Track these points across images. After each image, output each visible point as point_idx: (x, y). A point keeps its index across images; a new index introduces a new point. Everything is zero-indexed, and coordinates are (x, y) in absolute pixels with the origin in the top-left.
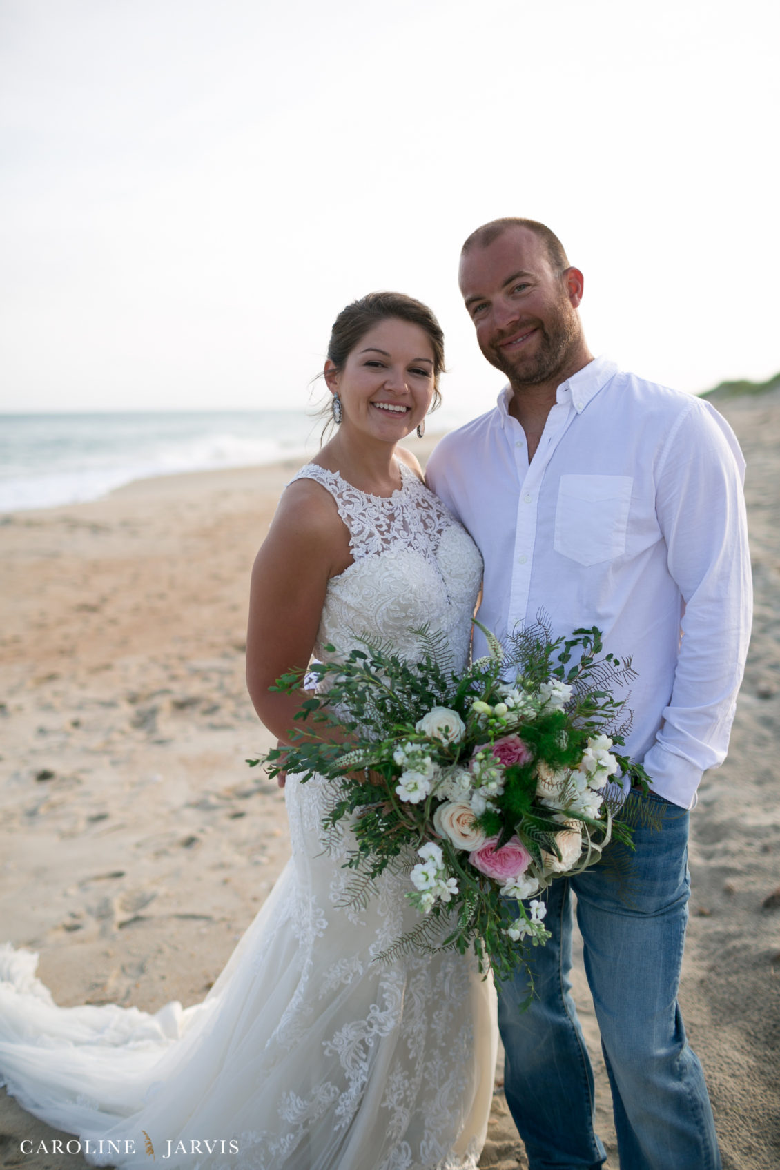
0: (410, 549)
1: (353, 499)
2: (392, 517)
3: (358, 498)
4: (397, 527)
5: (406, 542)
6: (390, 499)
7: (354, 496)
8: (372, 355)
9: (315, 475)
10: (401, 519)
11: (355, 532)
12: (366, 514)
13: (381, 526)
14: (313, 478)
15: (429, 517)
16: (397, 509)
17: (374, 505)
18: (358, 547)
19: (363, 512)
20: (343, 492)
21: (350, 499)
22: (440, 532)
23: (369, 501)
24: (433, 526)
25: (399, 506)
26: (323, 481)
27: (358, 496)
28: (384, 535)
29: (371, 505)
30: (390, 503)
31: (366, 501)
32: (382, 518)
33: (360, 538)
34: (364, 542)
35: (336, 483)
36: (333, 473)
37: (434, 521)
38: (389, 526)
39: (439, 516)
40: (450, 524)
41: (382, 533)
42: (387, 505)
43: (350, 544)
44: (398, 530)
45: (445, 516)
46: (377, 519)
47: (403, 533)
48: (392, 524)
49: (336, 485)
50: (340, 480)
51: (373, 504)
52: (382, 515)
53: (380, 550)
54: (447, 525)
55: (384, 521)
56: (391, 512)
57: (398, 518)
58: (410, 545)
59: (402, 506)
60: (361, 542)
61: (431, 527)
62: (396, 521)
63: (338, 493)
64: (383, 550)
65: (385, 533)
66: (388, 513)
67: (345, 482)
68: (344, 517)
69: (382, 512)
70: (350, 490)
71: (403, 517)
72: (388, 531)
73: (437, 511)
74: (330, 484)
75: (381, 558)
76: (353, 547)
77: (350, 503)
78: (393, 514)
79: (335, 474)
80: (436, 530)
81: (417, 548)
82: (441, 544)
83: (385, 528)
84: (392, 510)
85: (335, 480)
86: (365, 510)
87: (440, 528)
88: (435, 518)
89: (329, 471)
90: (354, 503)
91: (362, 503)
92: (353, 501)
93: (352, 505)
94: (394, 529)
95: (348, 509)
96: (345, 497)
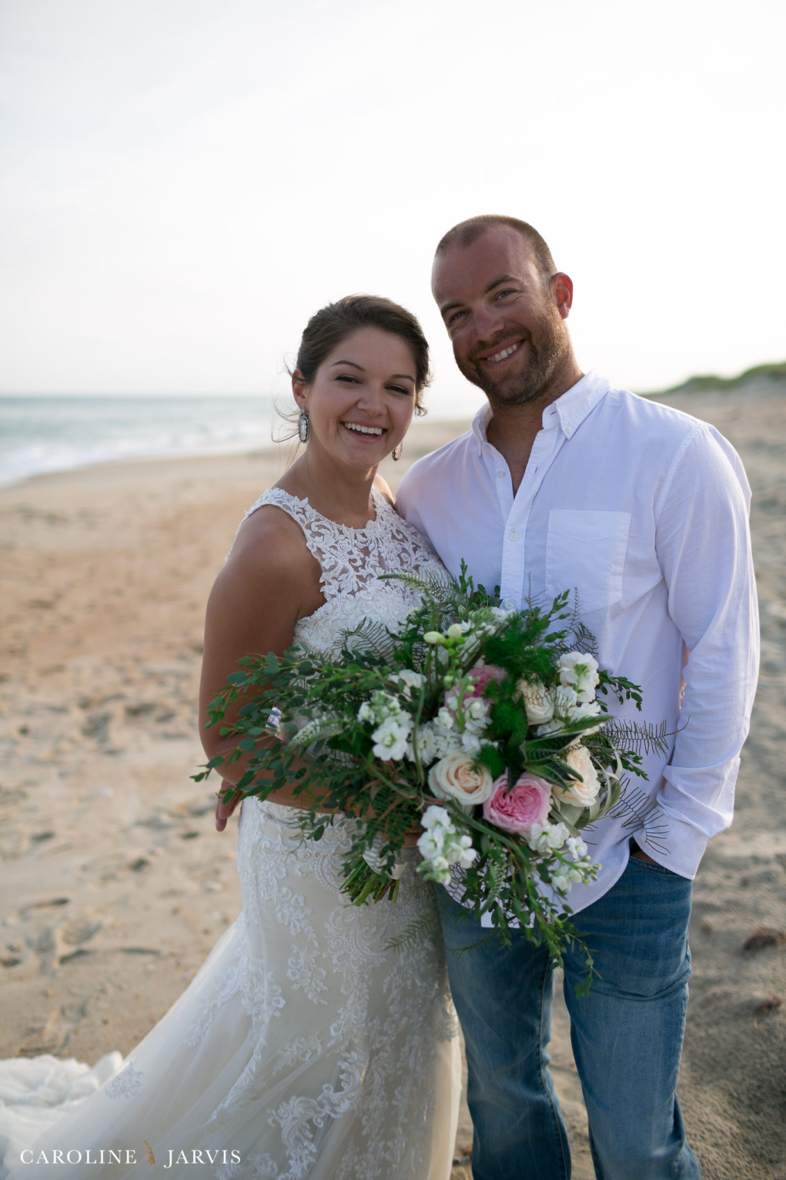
0: (388, 588)
1: (322, 531)
2: (366, 551)
3: (329, 530)
4: (372, 562)
6: (362, 531)
7: (325, 528)
8: (344, 369)
9: (281, 502)
10: (377, 554)
11: (327, 567)
12: (338, 546)
13: (355, 561)
14: (279, 505)
16: (371, 542)
17: (346, 538)
18: (330, 584)
19: (335, 545)
20: (311, 522)
21: (320, 530)
23: (341, 532)
24: (410, 561)
25: (373, 539)
26: (289, 508)
27: (328, 526)
28: (358, 571)
29: (342, 537)
30: (364, 535)
32: (356, 552)
33: (332, 573)
34: (337, 579)
35: (305, 512)
36: (301, 500)
38: (363, 561)
39: (414, 550)
41: (356, 569)
42: (360, 537)
43: (321, 581)
45: (422, 549)
46: (351, 553)
47: (379, 570)
48: (367, 558)
49: (304, 514)
50: (308, 508)
51: (345, 536)
53: (356, 590)
55: (358, 555)
56: (365, 545)
57: (373, 553)
58: (388, 583)
59: (376, 539)
60: (333, 578)
61: (407, 563)
62: (371, 556)
63: (306, 523)
64: (358, 590)
65: (360, 569)
66: (361, 546)
67: (314, 510)
68: (313, 550)
70: (319, 520)
71: (379, 551)
72: (363, 567)
73: (413, 543)
74: (298, 513)
75: (357, 598)
76: (323, 584)
77: (320, 534)
78: (367, 548)
79: (303, 501)
80: (413, 566)
81: (395, 587)
83: (359, 563)
84: (366, 543)
85: (303, 509)
86: (336, 543)
87: (416, 563)
88: (411, 552)
89: (296, 497)
90: (323, 535)
91: (333, 535)
92: (323, 533)
93: (322, 537)
94: (369, 566)
95: (318, 542)
96: (314, 528)
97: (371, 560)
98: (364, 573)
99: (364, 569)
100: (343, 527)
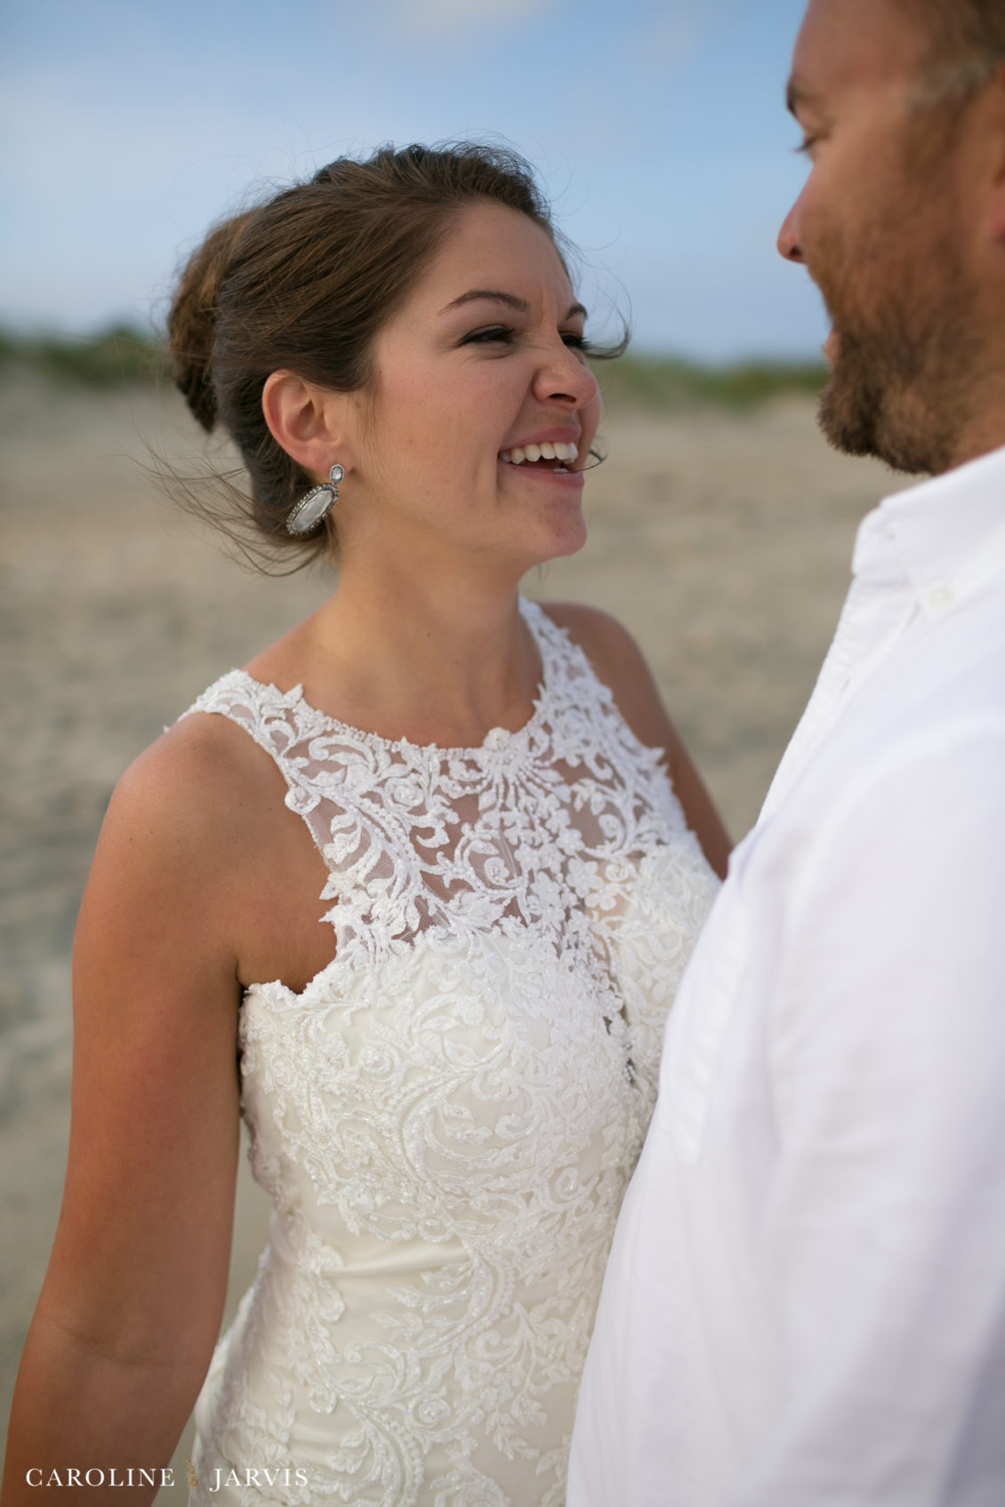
0: (510, 923)
1: (341, 758)
2: (467, 808)
3: (362, 754)
4: (478, 846)
5: (501, 901)
6: (472, 753)
7: (348, 749)
10: (496, 824)
11: (339, 860)
12: (384, 794)
13: (429, 832)
15: (610, 808)
16: (489, 786)
17: (414, 771)
18: (346, 902)
19: (379, 790)
20: (309, 740)
21: (332, 758)
22: (637, 856)
24: (620, 837)
25: (498, 780)
26: (248, 715)
27: (355, 744)
28: (434, 862)
29: (397, 769)
30: (472, 765)
31: (384, 759)
32: (435, 806)
34: (364, 888)
35: (290, 716)
36: (284, 691)
37: (623, 822)
38: (454, 832)
39: (639, 813)
40: (665, 839)
41: (428, 856)
42: (458, 769)
43: (323, 895)
44: (477, 861)
45: (656, 814)
46: (420, 810)
47: (495, 867)
48: (466, 828)
49: (288, 723)
50: (302, 708)
52: (439, 798)
53: (415, 927)
54: (659, 842)
55: (441, 817)
56: (469, 790)
57: (485, 818)
58: (512, 909)
59: (506, 782)
60: (357, 887)
61: (612, 840)
62: (479, 826)
63: (292, 744)
64: (426, 922)
65: (440, 855)
66: (457, 792)
67: (318, 712)
68: (304, 812)
69: (438, 791)
70: (332, 733)
71: (504, 815)
72: (448, 851)
73: (637, 796)
74: (269, 720)
75: (418, 951)
76: (330, 902)
77: (331, 767)
78: (471, 799)
79: (291, 693)
80: (627, 849)
81: (535, 919)
82: (634, 901)
83: (441, 838)
84: (474, 784)
85: (287, 710)
86: (382, 784)
87: (637, 846)
88: (629, 815)
89: (272, 685)
90: (346, 767)
91: (372, 766)
92: (343, 762)
93: (339, 774)
94: (467, 853)
95: (325, 785)
96: (317, 751)
97: (476, 837)
98: (447, 870)
99: (451, 858)
100: (403, 745)
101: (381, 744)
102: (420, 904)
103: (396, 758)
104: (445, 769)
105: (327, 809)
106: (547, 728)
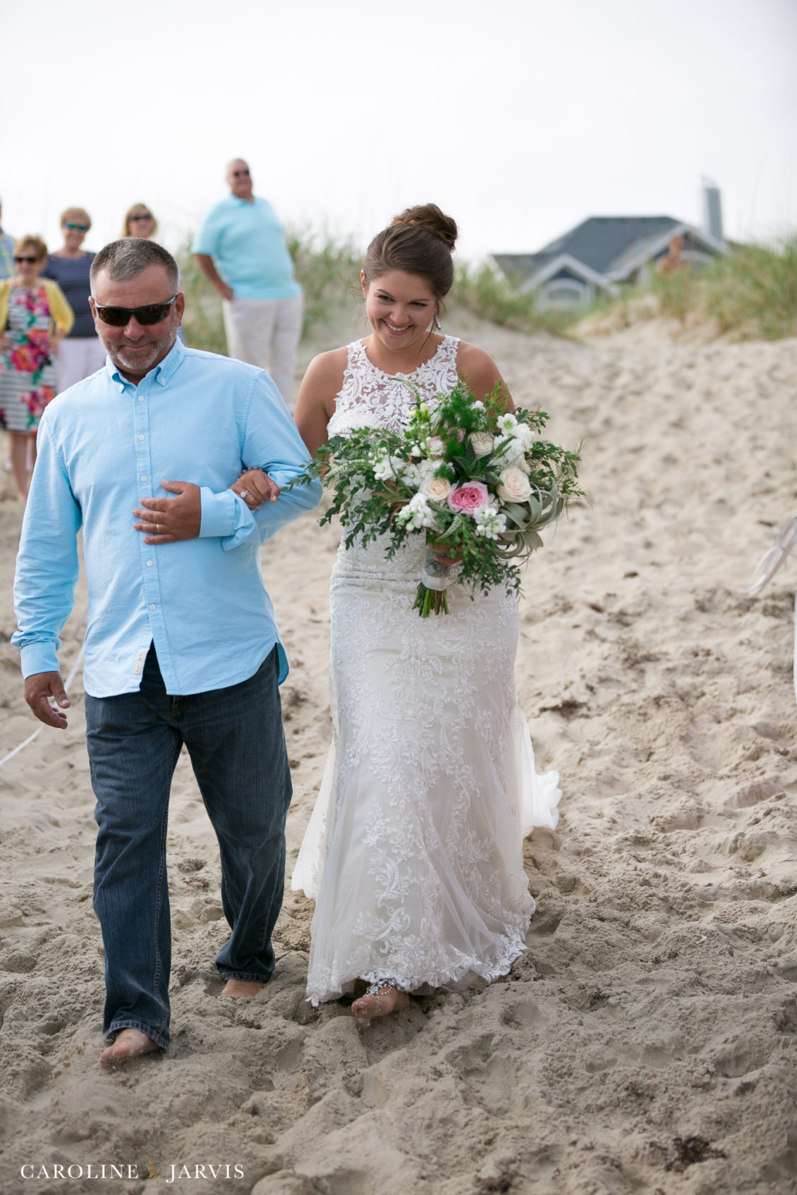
4: (376, 395)
13: (367, 388)
19: (364, 376)
32: (374, 384)
35: (359, 354)
38: (373, 390)
41: (363, 393)
42: (386, 379)
47: (376, 401)
55: (373, 386)
57: (384, 391)
63: (356, 360)
65: (365, 394)
69: (377, 381)
72: (368, 394)
74: (356, 353)
76: (342, 389)
83: (369, 391)
84: (387, 383)
85: (360, 352)
94: (372, 396)
95: (354, 372)
96: (359, 364)
97: (377, 393)
98: (365, 397)
99: (367, 396)
100: (377, 369)
101: (372, 367)
102: (351, 404)
103: (373, 371)
104: (382, 377)
105: (351, 377)
106: (418, 375)
